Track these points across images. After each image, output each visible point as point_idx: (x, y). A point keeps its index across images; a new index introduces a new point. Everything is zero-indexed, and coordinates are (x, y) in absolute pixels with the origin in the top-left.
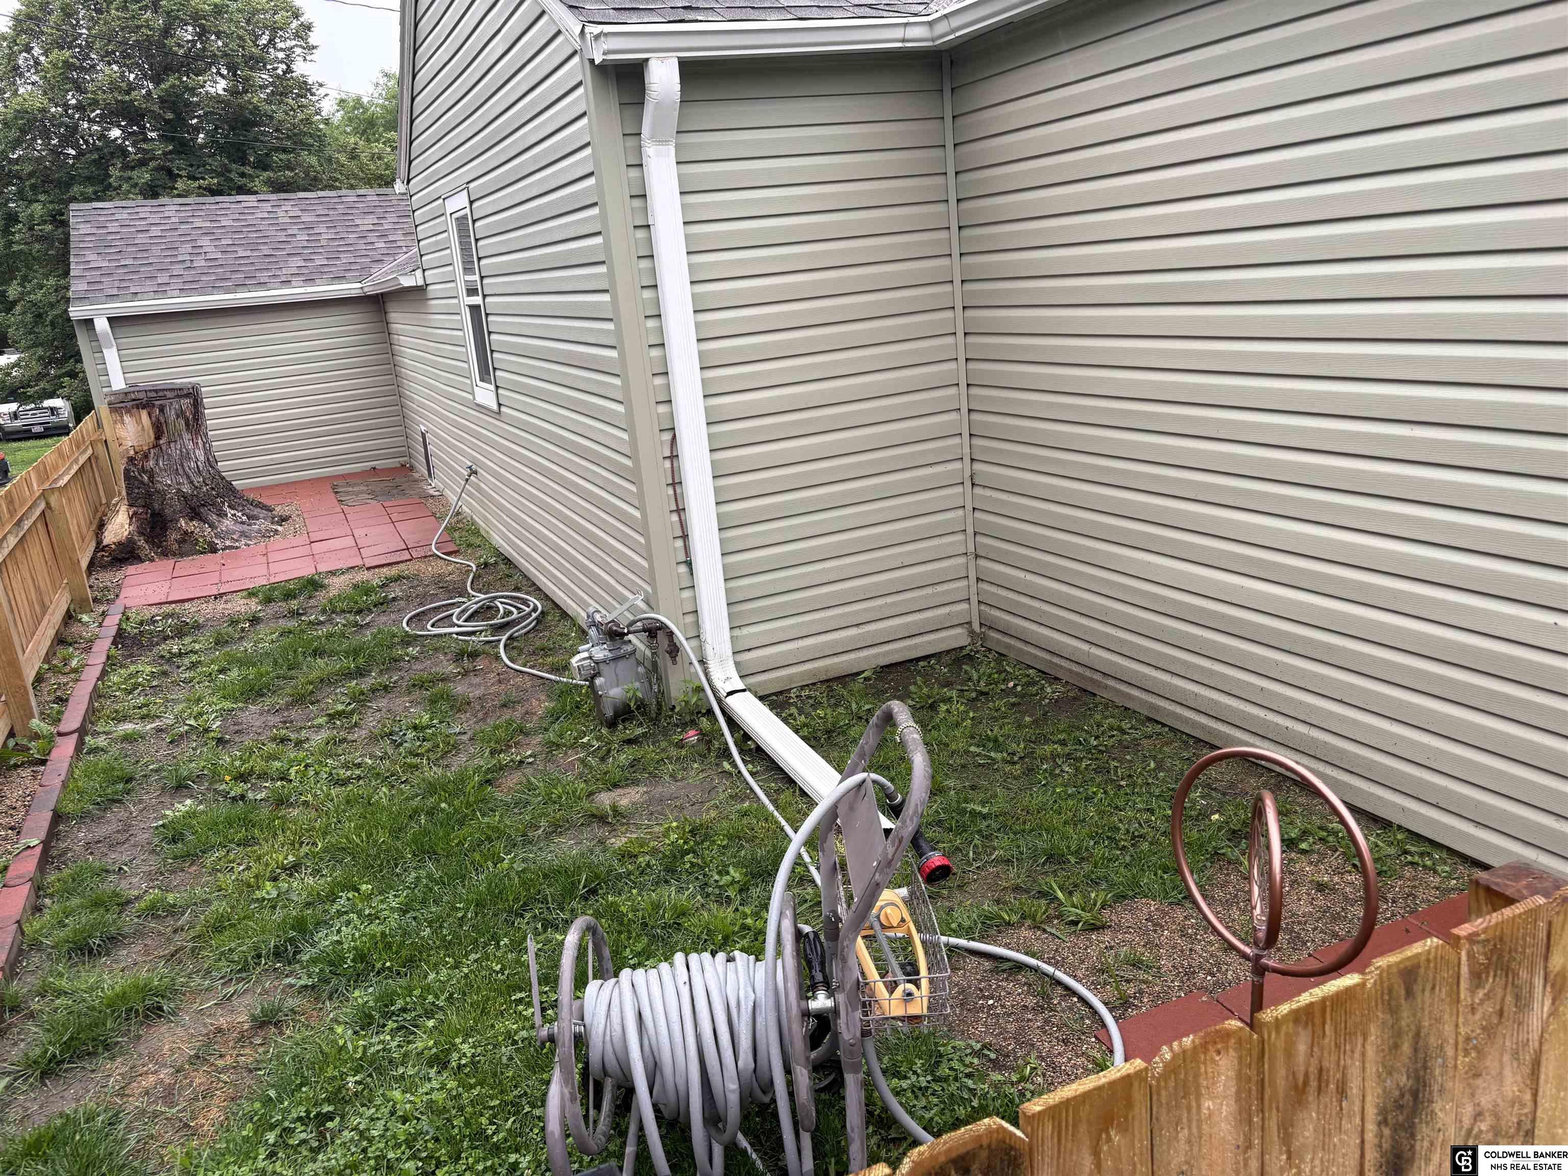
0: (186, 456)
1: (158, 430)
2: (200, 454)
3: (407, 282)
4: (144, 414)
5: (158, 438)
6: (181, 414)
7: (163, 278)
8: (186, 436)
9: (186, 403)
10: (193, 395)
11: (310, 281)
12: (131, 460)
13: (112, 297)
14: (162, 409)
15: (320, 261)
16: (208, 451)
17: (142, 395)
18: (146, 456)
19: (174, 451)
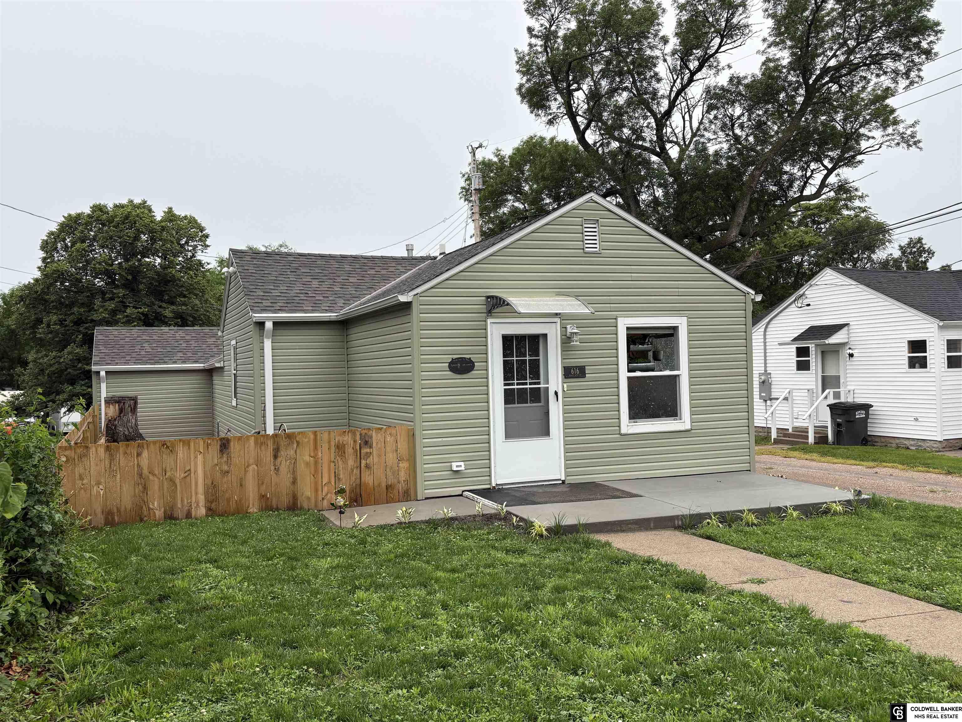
0: (128, 421)
1: (121, 411)
2: (133, 421)
3: (217, 365)
4: (117, 405)
5: (120, 413)
6: (130, 406)
7: (128, 358)
8: (130, 414)
9: (132, 402)
10: (135, 400)
11: (184, 362)
12: (110, 420)
13: (108, 364)
14: (124, 403)
15: (189, 354)
16: (136, 420)
17: (117, 399)
18: (115, 420)
19: (125, 419)
